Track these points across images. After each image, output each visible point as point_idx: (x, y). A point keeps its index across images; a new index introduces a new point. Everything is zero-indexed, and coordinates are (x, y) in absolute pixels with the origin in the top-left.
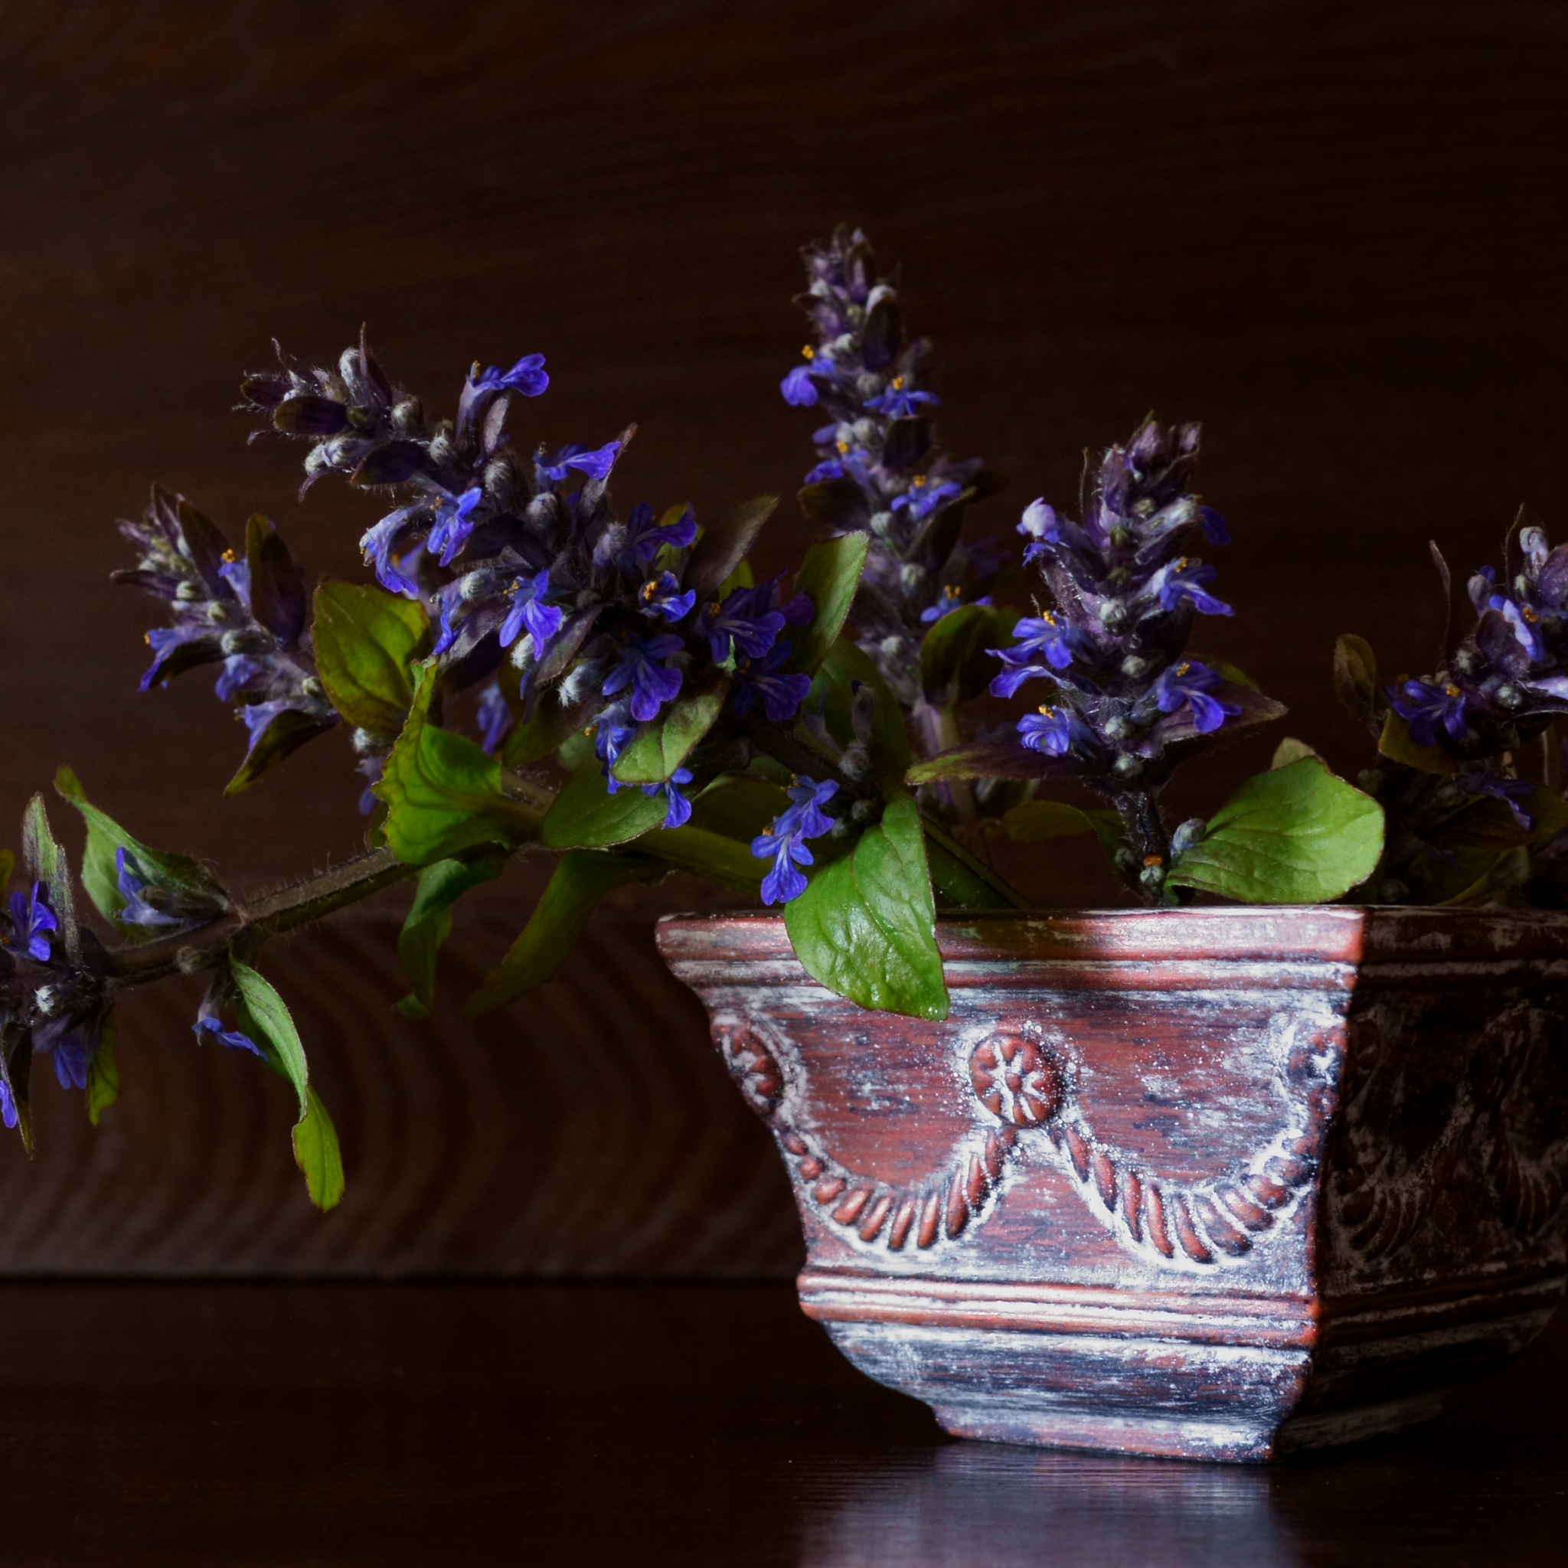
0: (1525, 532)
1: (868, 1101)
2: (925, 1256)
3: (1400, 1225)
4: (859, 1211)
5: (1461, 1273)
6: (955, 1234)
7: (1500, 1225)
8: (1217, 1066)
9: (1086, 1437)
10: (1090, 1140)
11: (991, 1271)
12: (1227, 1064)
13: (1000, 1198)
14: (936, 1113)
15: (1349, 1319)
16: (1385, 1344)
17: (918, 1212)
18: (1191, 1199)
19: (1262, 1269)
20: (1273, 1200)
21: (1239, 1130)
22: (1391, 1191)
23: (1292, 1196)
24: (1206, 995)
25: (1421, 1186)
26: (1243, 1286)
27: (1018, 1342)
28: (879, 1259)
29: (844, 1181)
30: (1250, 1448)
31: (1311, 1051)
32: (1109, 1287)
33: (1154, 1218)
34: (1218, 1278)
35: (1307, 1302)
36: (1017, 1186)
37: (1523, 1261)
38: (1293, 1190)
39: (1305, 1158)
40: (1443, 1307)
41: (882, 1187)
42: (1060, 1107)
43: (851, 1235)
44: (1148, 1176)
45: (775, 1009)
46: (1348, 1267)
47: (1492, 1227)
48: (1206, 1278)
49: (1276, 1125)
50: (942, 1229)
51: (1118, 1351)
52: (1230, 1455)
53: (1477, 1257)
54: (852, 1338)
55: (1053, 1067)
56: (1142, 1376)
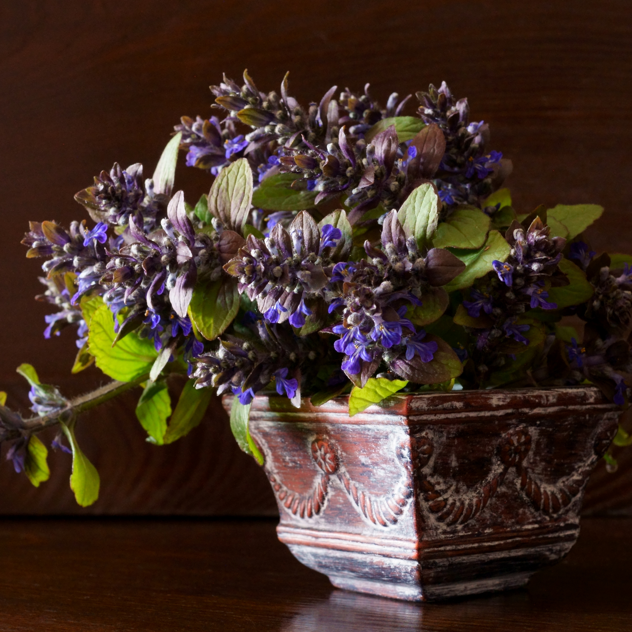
0: (515, 231)
1: (288, 463)
2: (311, 521)
3: (464, 512)
4: (291, 504)
5: (509, 529)
6: (318, 512)
7: (533, 510)
8: (378, 453)
9: (370, 590)
10: (349, 480)
11: (329, 527)
12: (381, 452)
13: (329, 500)
14: (307, 468)
15: (436, 549)
16: (465, 558)
17: (306, 504)
18: (379, 502)
19: (402, 529)
20: (401, 504)
21: (389, 477)
22: (460, 499)
23: (407, 502)
24: (368, 426)
25: (477, 497)
26: (397, 536)
27: (338, 554)
28: (298, 521)
29: (286, 492)
30: (416, 596)
31: (401, 448)
32: (359, 534)
33: (369, 509)
34: (390, 532)
35: (414, 542)
36: (332, 496)
37: (550, 524)
38: (407, 500)
39: (408, 488)
40: (496, 543)
41: (297, 495)
42: (338, 467)
43: (290, 511)
44: (367, 493)
45: (257, 428)
46: (437, 529)
47: (529, 512)
48: (387, 532)
49: (399, 475)
50: (313, 511)
51: (366, 558)
52: (411, 598)
53: (520, 522)
54: (295, 550)
55: (334, 452)
56: (374, 568)
